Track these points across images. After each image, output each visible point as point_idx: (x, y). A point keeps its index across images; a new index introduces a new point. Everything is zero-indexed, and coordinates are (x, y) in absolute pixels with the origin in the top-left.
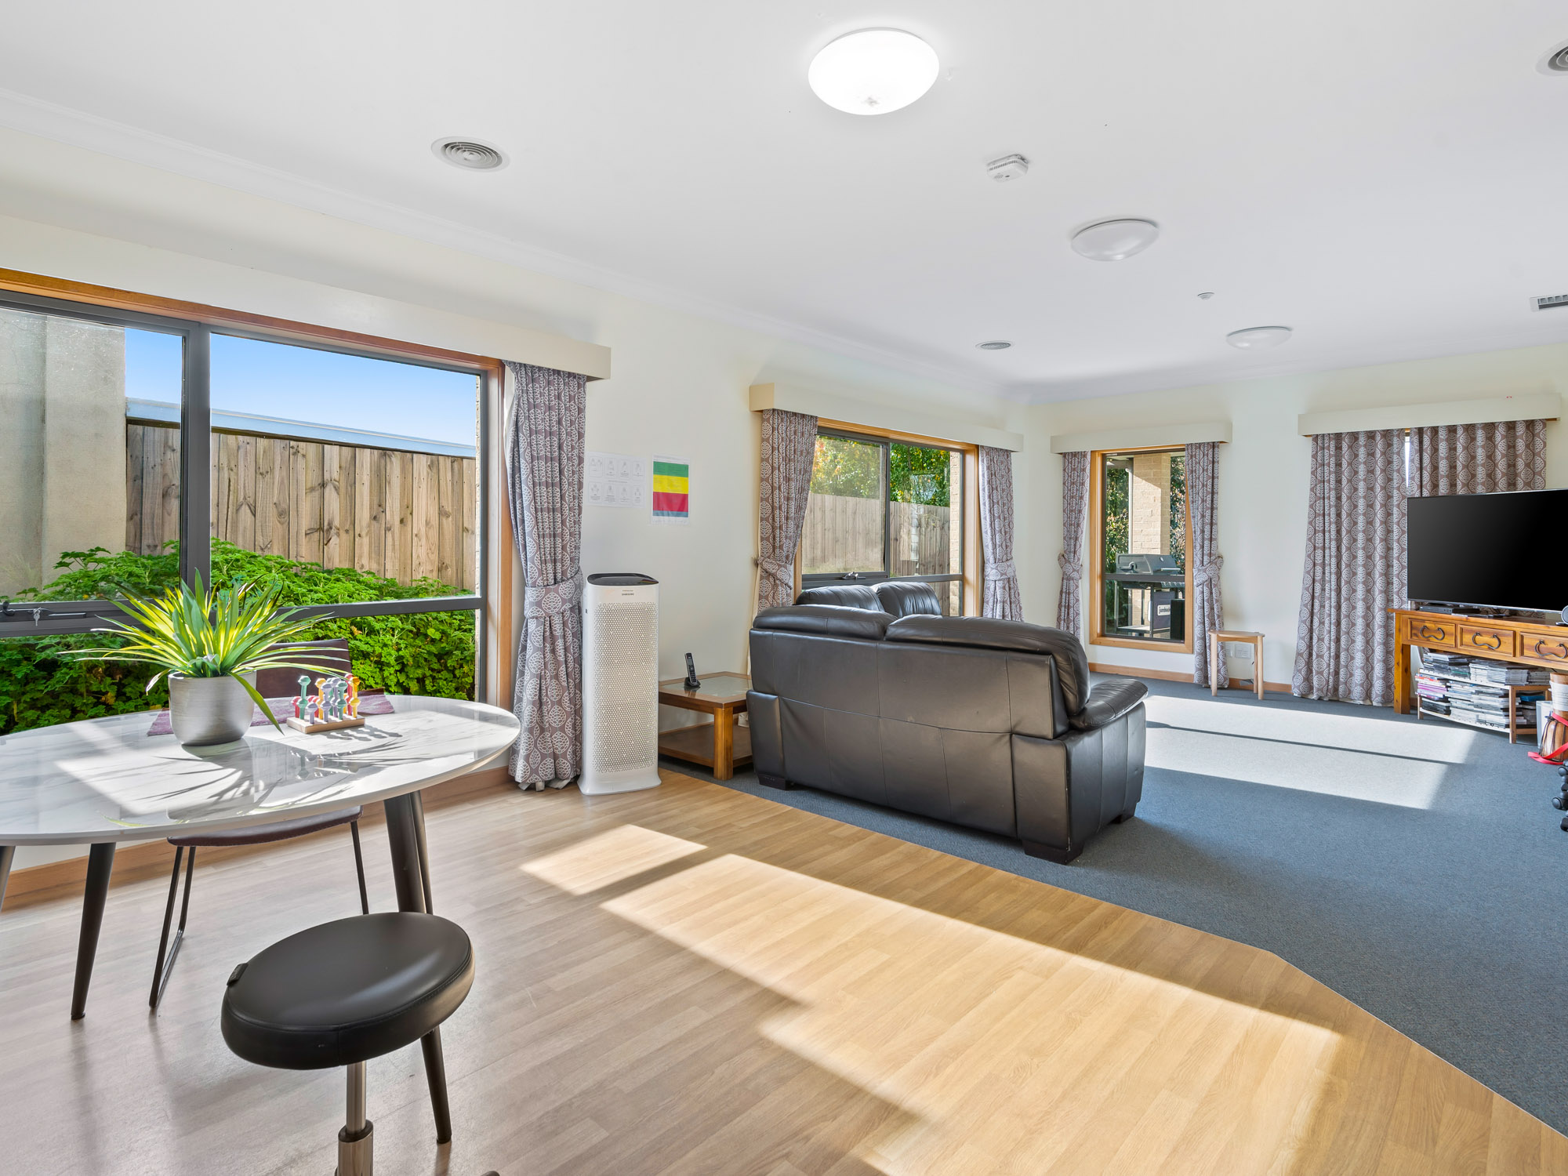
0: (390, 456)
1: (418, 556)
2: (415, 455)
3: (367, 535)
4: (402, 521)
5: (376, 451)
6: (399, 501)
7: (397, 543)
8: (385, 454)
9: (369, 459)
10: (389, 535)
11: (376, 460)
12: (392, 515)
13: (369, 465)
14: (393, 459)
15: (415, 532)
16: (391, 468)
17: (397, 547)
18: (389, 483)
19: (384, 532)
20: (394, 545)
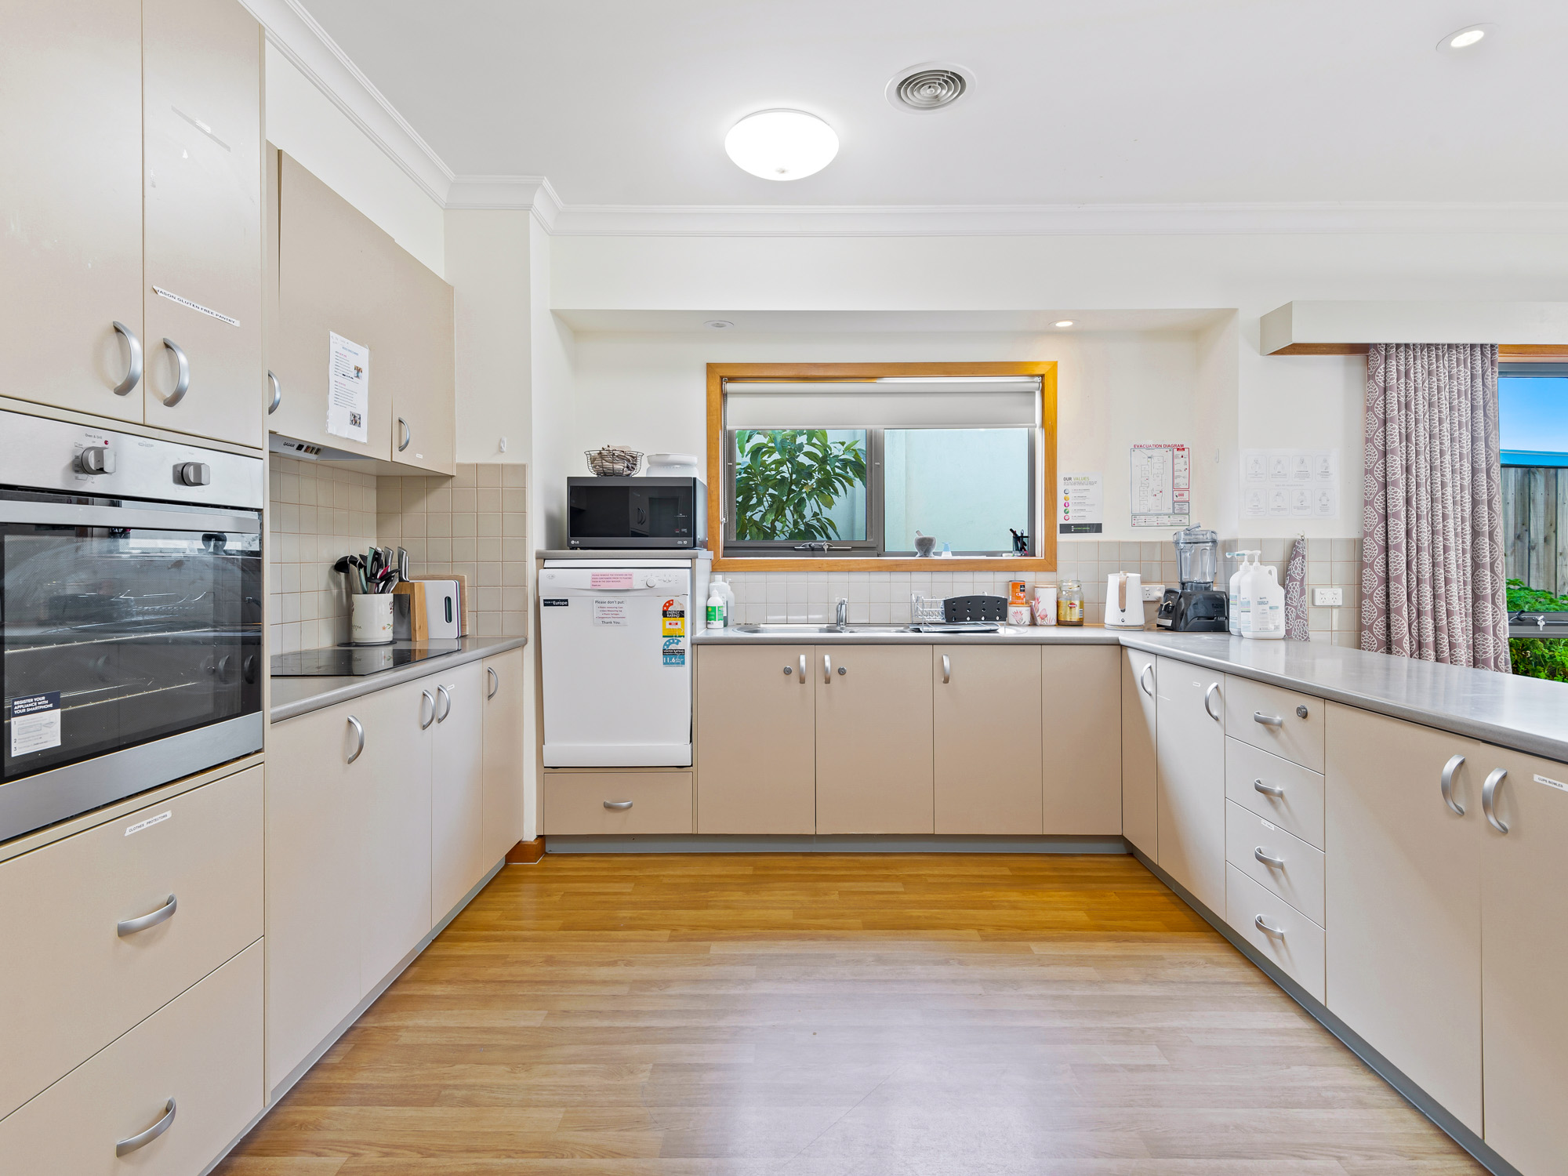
0: (1534, 474)
1: (1563, 576)
2: (1559, 471)
3: (1512, 554)
4: (1546, 540)
5: (1519, 470)
6: (1543, 519)
7: (1541, 562)
8: (1529, 472)
9: (1513, 479)
10: (1533, 554)
11: (1519, 478)
12: (1537, 535)
13: (1513, 485)
14: (1538, 476)
15: (1559, 550)
16: (1535, 486)
17: (1541, 566)
18: (1534, 500)
19: (1527, 551)
20: (1538, 564)
